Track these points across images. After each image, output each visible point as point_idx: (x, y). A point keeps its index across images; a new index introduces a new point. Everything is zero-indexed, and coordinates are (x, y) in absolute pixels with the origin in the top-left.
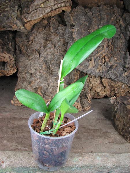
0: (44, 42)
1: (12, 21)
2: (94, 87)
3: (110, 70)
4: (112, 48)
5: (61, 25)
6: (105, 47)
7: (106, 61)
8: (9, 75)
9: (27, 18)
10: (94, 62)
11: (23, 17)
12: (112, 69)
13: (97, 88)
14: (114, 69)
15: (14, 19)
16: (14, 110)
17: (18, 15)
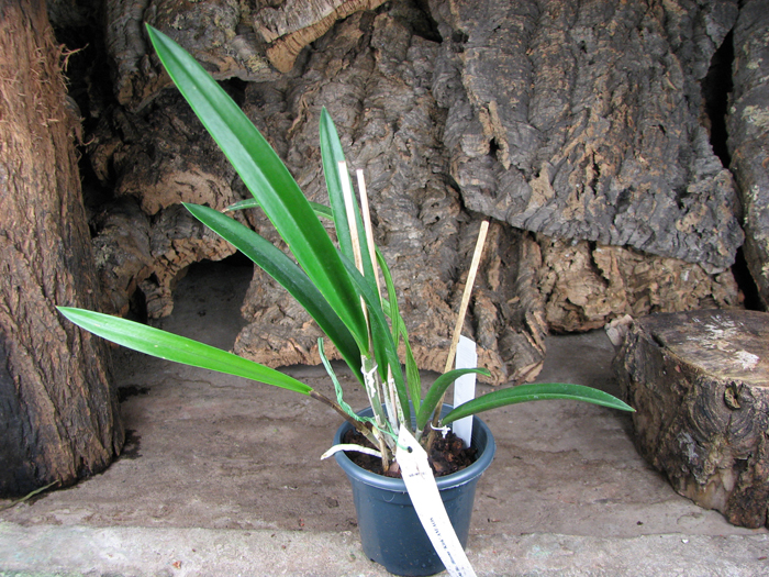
0: (352, 112)
1: (216, 43)
2: (561, 287)
3: (621, 208)
4: (626, 116)
5: (422, 39)
6: (595, 116)
7: (601, 172)
8: (220, 256)
9: (273, 27)
10: (552, 184)
11: (257, 23)
12: (629, 204)
13: (575, 287)
14: (635, 203)
15: (225, 35)
16: (240, 388)
17: (244, 16)
